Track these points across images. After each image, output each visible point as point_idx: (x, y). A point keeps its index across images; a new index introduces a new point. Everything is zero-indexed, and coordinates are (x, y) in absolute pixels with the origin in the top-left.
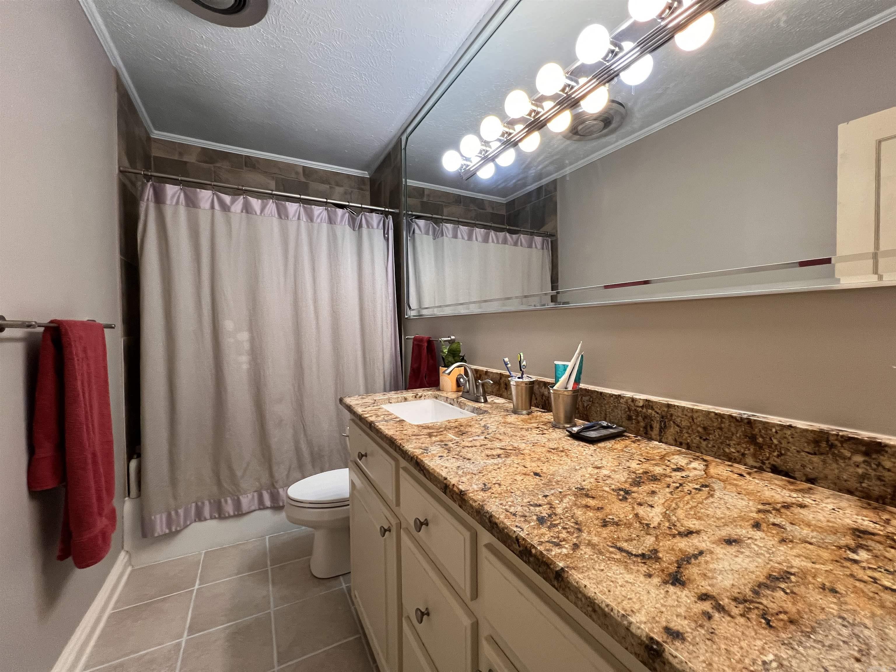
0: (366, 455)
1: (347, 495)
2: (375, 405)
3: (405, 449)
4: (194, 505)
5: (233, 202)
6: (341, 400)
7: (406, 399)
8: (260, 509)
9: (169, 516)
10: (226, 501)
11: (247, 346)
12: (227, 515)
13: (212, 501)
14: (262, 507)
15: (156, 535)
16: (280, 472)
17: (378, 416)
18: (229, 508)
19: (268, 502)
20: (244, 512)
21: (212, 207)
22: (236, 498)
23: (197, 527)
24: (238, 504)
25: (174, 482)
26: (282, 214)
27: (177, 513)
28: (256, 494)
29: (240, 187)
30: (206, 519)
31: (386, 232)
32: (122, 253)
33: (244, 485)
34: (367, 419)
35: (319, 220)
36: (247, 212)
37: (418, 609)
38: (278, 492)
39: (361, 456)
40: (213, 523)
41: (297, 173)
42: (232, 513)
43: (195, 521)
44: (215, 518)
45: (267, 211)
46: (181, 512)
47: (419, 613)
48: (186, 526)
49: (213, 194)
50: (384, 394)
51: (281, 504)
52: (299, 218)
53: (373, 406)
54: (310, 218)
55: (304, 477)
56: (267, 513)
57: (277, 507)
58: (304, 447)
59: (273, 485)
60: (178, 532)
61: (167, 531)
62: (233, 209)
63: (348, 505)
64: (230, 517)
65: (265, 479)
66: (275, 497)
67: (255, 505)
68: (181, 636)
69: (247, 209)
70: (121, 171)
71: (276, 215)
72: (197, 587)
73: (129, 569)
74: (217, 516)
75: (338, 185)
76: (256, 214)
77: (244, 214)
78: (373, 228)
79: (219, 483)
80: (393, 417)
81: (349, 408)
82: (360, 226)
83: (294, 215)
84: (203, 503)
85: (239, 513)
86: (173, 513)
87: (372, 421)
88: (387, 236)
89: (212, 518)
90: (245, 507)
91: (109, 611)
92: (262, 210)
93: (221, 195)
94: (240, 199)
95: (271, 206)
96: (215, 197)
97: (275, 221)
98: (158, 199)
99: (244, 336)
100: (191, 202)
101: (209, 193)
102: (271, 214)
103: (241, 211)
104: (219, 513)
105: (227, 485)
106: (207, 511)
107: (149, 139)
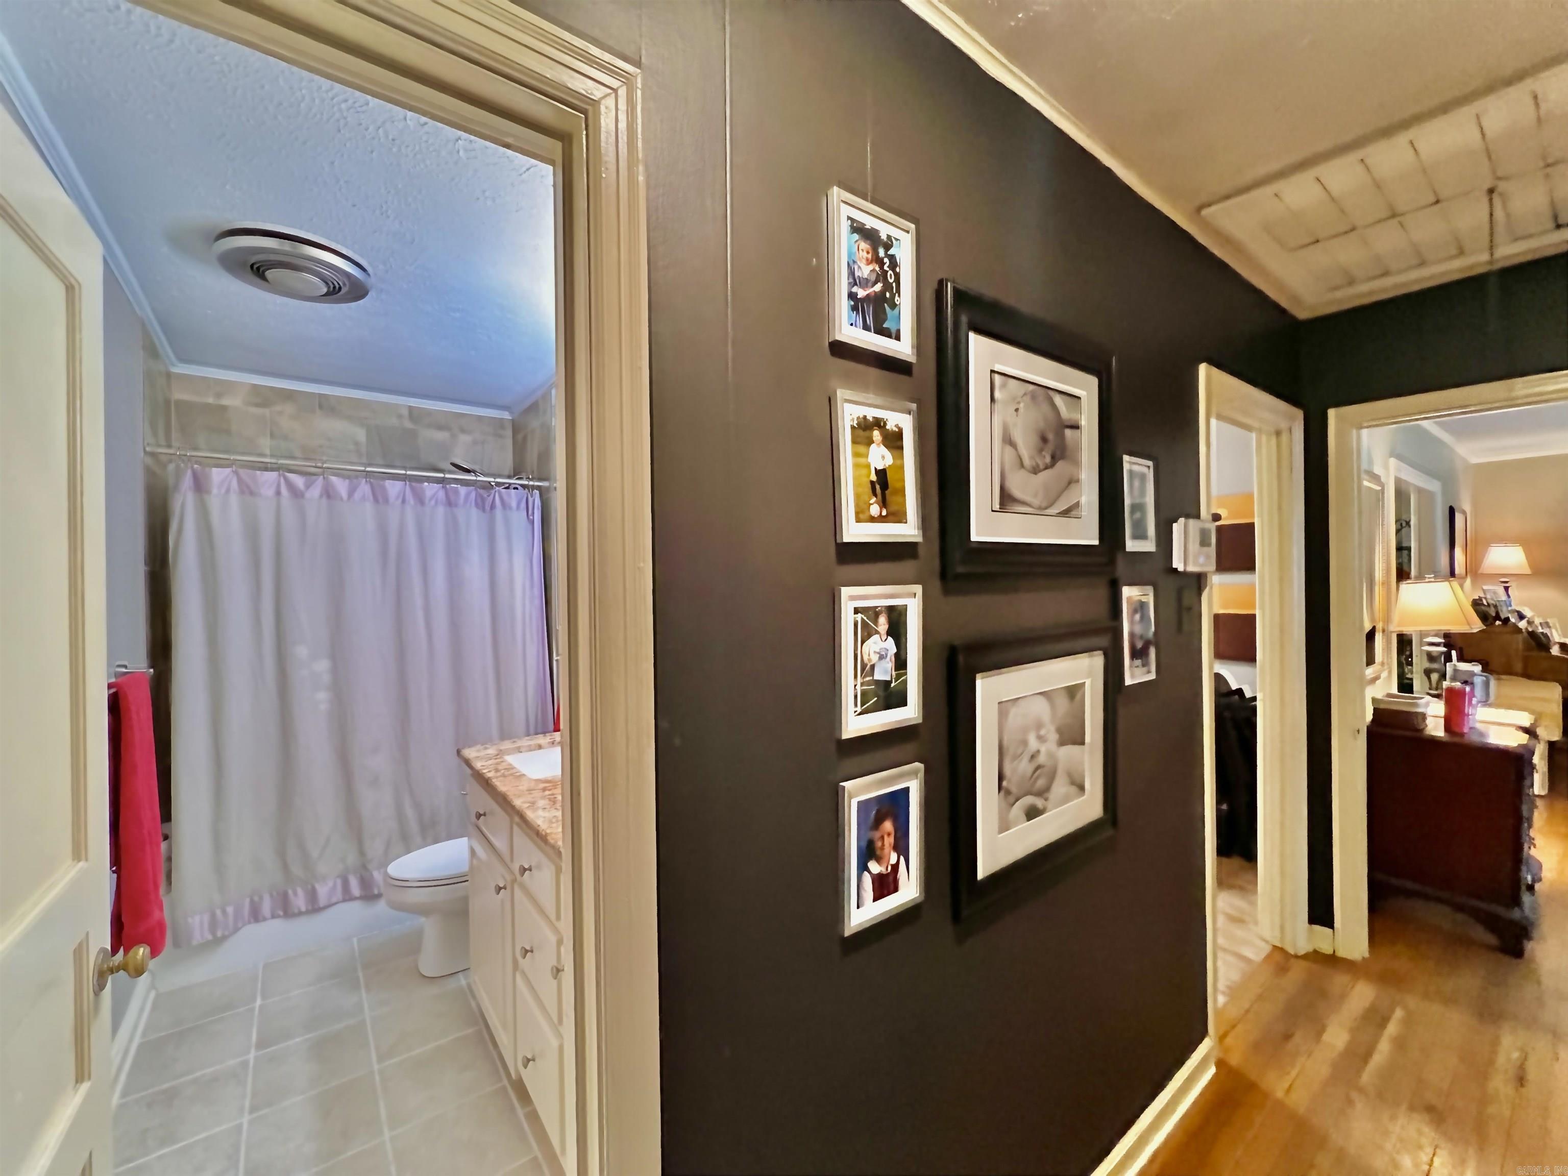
0: (485, 815)
1: (465, 868)
2: (498, 757)
3: (514, 804)
4: (247, 901)
5: (308, 486)
6: (458, 752)
7: (540, 747)
8: (344, 901)
9: (213, 916)
10: (295, 894)
11: (326, 678)
12: (296, 911)
13: (275, 893)
14: (348, 897)
15: (195, 942)
16: (374, 849)
17: (497, 770)
18: (300, 901)
19: (356, 890)
20: (321, 905)
21: (278, 493)
22: (309, 887)
23: (252, 931)
24: (312, 895)
26: (380, 497)
27: (224, 912)
28: (339, 882)
29: (320, 465)
30: (265, 919)
31: (530, 512)
33: (321, 868)
34: (485, 775)
35: (433, 502)
36: (329, 496)
37: (523, 948)
38: (372, 875)
39: (479, 816)
40: (278, 924)
41: (400, 416)
42: (303, 909)
43: (249, 923)
44: (279, 916)
45: (357, 495)
46: (230, 910)
47: (523, 950)
48: (236, 930)
49: (279, 475)
50: (514, 742)
51: (376, 892)
52: (404, 501)
53: (496, 759)
54: (420, 500)
55: (408, 851)
56: (355, 907)
57: (370, 895)
58: (410, 812)
59: (364, 867)
60: (224, 938)
61: (210, 937)
62: (308, 495)
63: (468, 881)
64: (300, 914)
65: (352, 859)
66: (366, 883)
67: (339, 895)
68: (248, 1053)
70: (147, 453)
71: (371, 498)
72: (259, 1002)
73: (152, 995)
74: (281, 913)
75: (463, 431)
76: (342, 499)
77: (324, 500)
78: (510, 508)
79: (285, 867)
80: (514, 771)
81: (467, 762)
82: (493, 507)
83: (397, 498)
84: (261, 898)
85: (315, 908)
86: (218, 912)
87: (489, 778)
88: (531, 517)
89: (274, 916)
90: (322, 901)
91: (137, 1040)
92: (351, 494)
93: (291, 476)
94: (320, 481)
95: (364, 488)
96: (282, 480)
97: (369, 507)
98: (200, 486)
99: (322, 666)
100: (247, 491)
101: (273, 475)
102: (363, 498)
103: (321, 496)
104: (285, 910)
105: (297, 870)
106: (266, 907)
107: (169, 375)
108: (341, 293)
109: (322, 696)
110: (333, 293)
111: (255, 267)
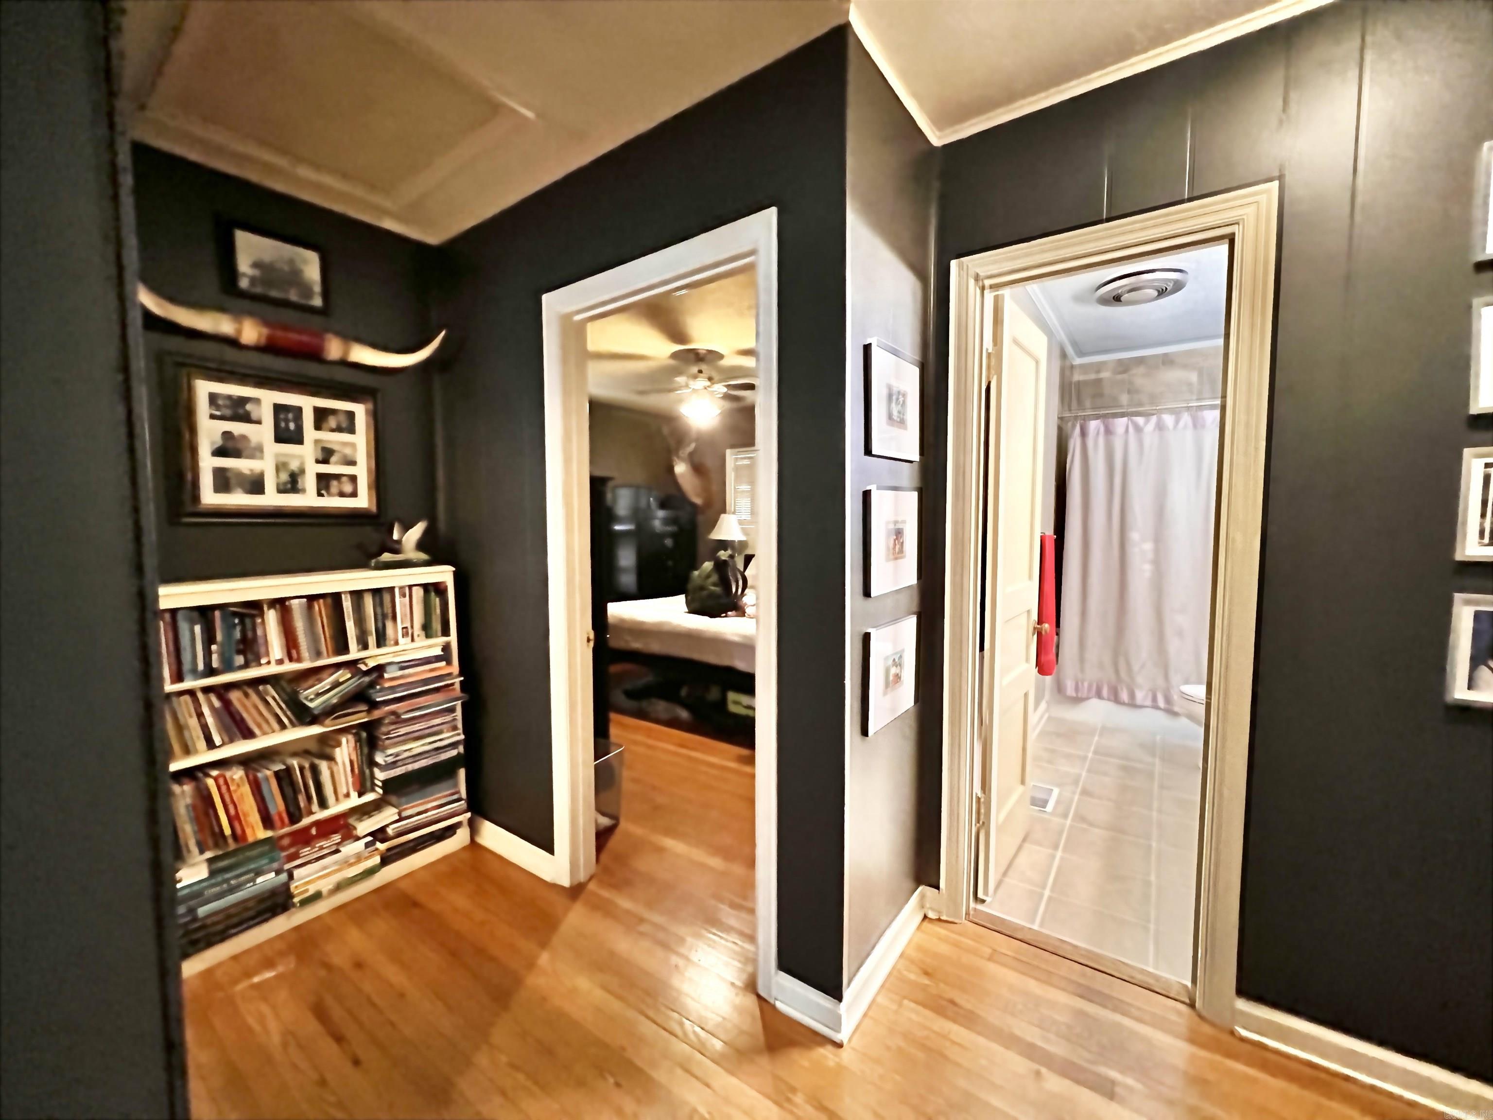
4: (1095, 683)
5: (1146, 422)
8: (1153, 707)
9: (1077, 684)
10: (1122, 690)
11: (1150, 556)
12: (1122, 702)
13: (1110, 685)
14: (1155, 706)
16: (1175, 678)
18: (1124, 696)
19: (1161, 704)
20: (1138, 704)
21: (1127, 431)
22: (1131, 689)
23: (1094, 702)
24: (1132, 695)
25: (1082, 659)
26: (1198, 424)
27: (1083, 685)
28: (1151, 693)
30: (1103, 699)
32: (1056, 481)
33: (1140, 679)
36: (1160, 430)
40: (1110, 704)
42: (1126, 702)
43: (1095, 697)
44: (1111, 700)
45: (1181, 424)
46: (1086, 684)
48: (1089, 698)
49: (1128, 420)
56: (1160, 715)
57: (1169, 710)
59: (1168, 689)
60: (1082, 700)
61: (1075, 696)
62: (1146, 428)
64: (1124, 704)
65: (1160, 681)
67: (1150, 702)
69: (1160, 427)
70: (1058, 418)
71: (1192, 425)
73: (1046, 716)
74: (1113, 699)
76: (1170, 429)
77: (1157, 432)
79: (1117, 672)
84: (1102, 685)
85: (1133, 704)
86: (1080, 684)
89: (1109, 700)
90: (1138, 702)
92: (1177, 422)
93: (1135, 418)
94: (1154, 419)
95: (1186, 418)
96: (1130, 422)
97: (1189, 434)
98: (1084, 434)
99: (1148, 546)
100: (1108, 432)
101: (1125, 419)
102: (1185, 427)
103: (1154, 429)
104: (1116, 699)
105: (1123, 674)
106: (1105, 692)
107: (1072, 367)
108: (1167, 291)
109: (1148, 568)
110: (1162, 293)
111: (1115, 297)
